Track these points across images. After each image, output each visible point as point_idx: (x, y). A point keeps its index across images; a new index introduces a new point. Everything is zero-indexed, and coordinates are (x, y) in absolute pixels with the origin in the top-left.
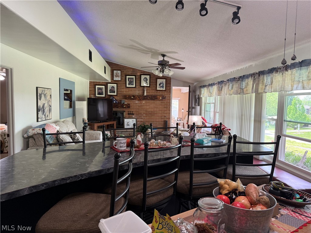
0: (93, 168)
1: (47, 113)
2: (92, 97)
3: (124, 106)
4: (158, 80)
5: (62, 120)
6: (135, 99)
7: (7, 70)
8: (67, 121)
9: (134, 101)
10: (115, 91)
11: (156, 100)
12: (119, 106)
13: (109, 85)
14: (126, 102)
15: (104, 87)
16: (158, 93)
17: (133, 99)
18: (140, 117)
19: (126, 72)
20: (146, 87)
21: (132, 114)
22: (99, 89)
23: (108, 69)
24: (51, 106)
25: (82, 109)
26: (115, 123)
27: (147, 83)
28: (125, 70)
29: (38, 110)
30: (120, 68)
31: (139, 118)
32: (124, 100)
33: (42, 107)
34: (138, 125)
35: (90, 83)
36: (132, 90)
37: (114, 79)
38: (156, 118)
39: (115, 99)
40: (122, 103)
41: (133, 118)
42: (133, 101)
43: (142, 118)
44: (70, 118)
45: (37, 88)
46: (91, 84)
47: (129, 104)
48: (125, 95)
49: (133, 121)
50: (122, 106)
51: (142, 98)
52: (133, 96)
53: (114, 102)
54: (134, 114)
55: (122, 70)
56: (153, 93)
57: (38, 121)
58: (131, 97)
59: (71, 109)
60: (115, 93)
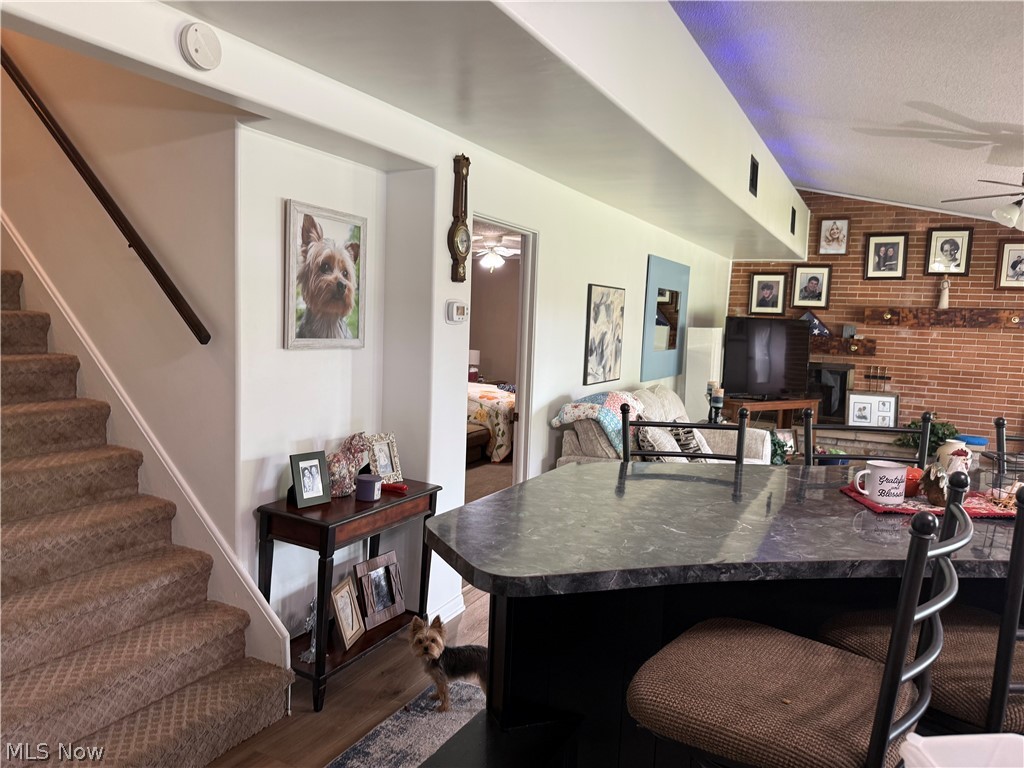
0: (800, 551)
1: (610, 362)
2: (739, 315)
3: (854, 348)
4: (1008, 247)
5: (648, 384)
6: (898, 320)
7: (524, 237)
8: (663, 388)
9: (895, 329)
10: (820, 294)
11: (992, 325)
12: (834, 347)
13: (800, 271)
14: (861, 333)
15: (781, 279)
16: (1004, 301)
17: (890, 322)
18: (915, 389)
19: (870, 221)
20: (951, 274)
21: (882, 378)
22: (764, 286)
23: (804, 216)
24: (620, 341)
25: (708, 354)
26: (813, 406)
27: (955, 260)
28: (864, 215)
29: (588, 352)
30: (847, 210)
31: (912, 395)
32: (854, 323)
33: (599, 343)
34: (904, 419)
35: (737, 266)
36: (889, 290)
37: (822, 251)
38: (984, 400)
39: (820, 322)
40: (846, 334)
41: (884, 393)
42: (890, 329)
43: (924, 396)
44: (668, 378)
45: (590, 287)
46: (739, 271)
47: (872, 341)
48: (857, 308)
49: (884, 404)
50: (845, 347)
51: (929, 320)
52: (892, 311)
53: (816, 332)
54: (889, 378)
55: (856, 216)
56: (977, 297)
57: (585, 383)
58: (883, 312)
59: (674, 352)
60: (819, 299)
